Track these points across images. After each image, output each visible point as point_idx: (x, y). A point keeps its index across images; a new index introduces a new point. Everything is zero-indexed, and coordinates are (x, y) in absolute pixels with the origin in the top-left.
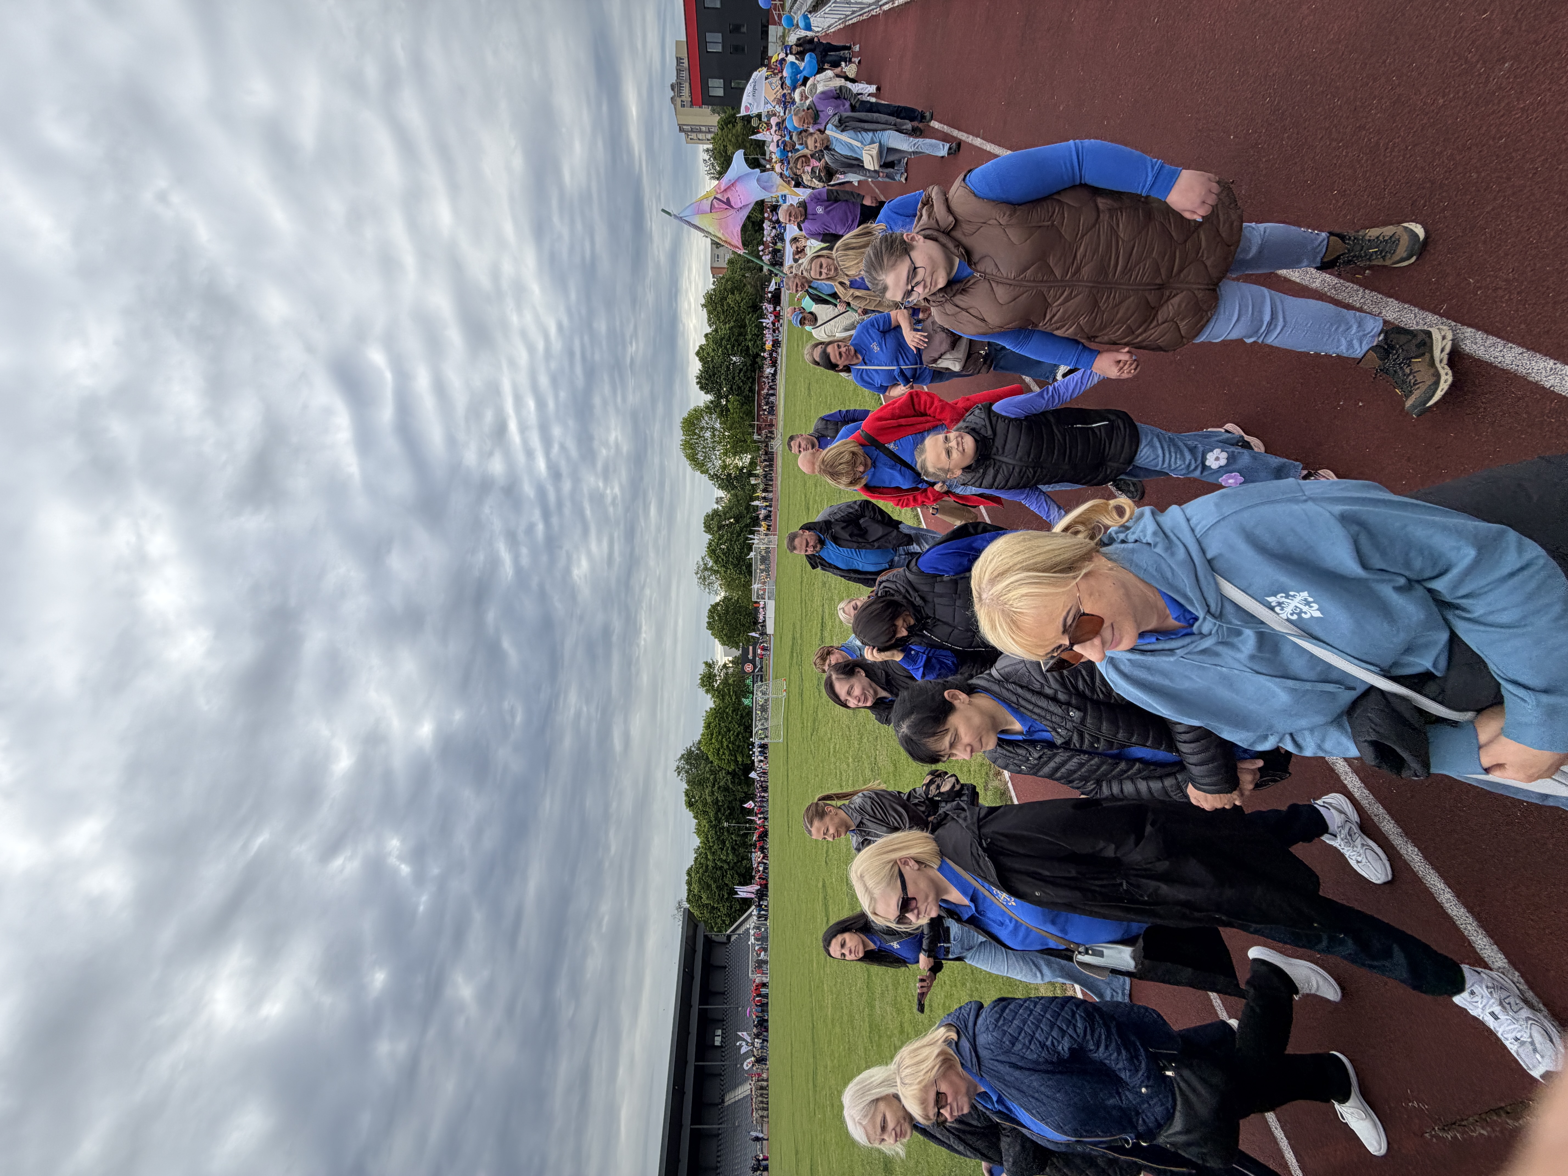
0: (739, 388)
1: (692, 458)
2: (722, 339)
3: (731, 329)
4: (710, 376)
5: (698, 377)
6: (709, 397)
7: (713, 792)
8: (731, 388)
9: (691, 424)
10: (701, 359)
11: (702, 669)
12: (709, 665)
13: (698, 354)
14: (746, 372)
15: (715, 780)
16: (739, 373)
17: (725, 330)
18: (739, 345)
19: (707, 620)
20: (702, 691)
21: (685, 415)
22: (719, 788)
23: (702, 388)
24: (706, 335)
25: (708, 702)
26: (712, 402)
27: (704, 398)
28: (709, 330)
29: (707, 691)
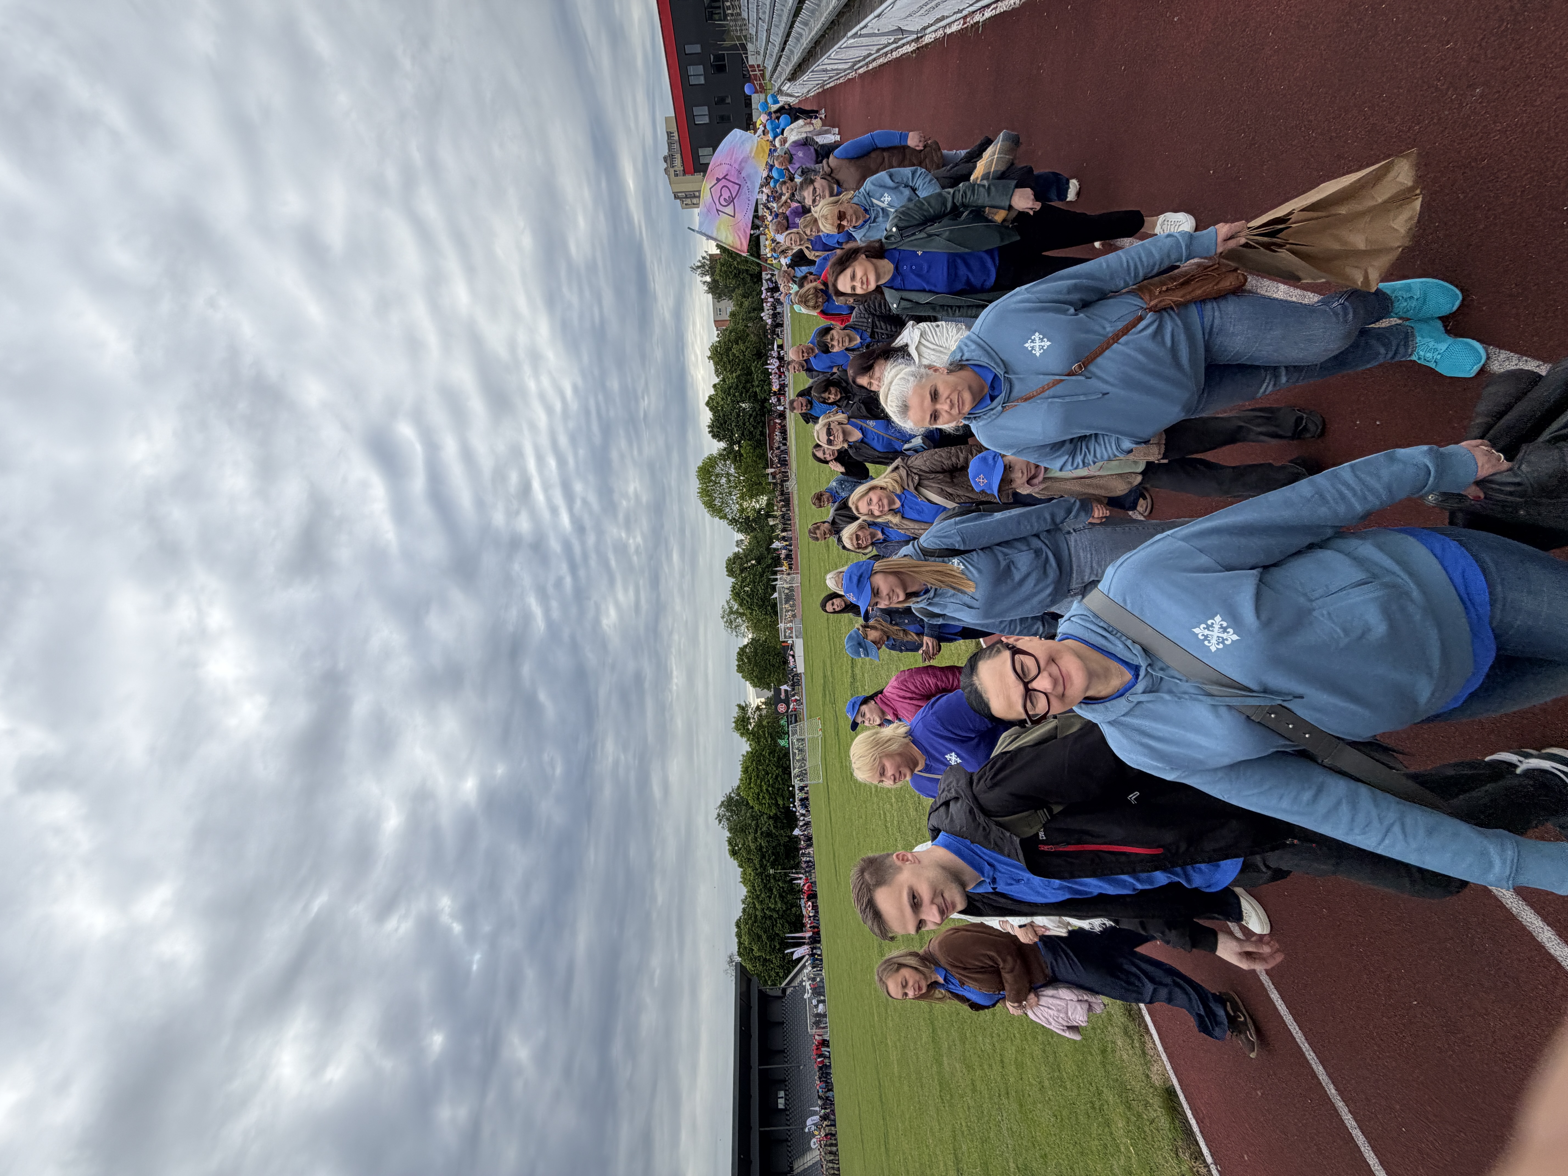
0: (751, 433)
1: (710, 505)
2: (730, 388)
3: (738, 377)
4: (721, 424)
5: (709, 427)
6: (722, 445)
7: (756, 839)
8: (743, 434)
9: (707, 471)
10: (711, 409)
11: (735, 712)
12: (743, 708)
13: (708, 404)
14: (755, 417)
15: (757, 826)
16: (749, 419)
17: (732, 378)
18: (747, 392)
19: (737, 663)
20: (736, 735)
21: (700, 464)
22: (762, 833)
23: (714, 436)
24: (715, 386)
25: (744, 746)
26: (725, 449)
27: (716, 446)
28: (716, 380)
29: (742, 735)
